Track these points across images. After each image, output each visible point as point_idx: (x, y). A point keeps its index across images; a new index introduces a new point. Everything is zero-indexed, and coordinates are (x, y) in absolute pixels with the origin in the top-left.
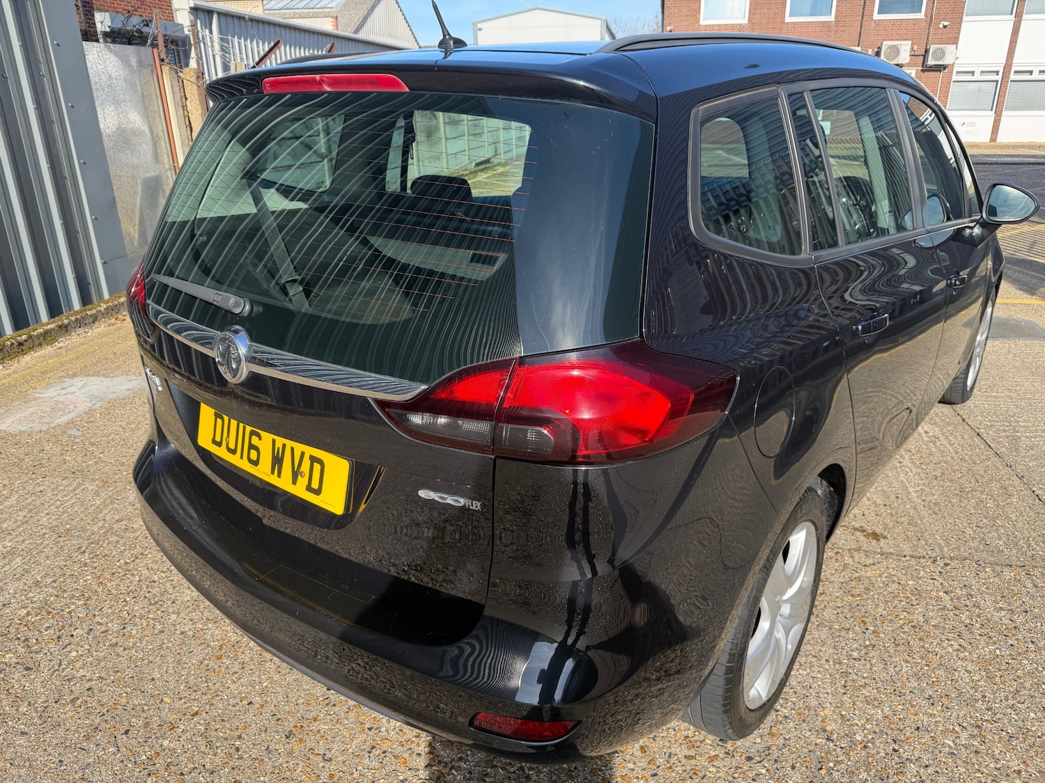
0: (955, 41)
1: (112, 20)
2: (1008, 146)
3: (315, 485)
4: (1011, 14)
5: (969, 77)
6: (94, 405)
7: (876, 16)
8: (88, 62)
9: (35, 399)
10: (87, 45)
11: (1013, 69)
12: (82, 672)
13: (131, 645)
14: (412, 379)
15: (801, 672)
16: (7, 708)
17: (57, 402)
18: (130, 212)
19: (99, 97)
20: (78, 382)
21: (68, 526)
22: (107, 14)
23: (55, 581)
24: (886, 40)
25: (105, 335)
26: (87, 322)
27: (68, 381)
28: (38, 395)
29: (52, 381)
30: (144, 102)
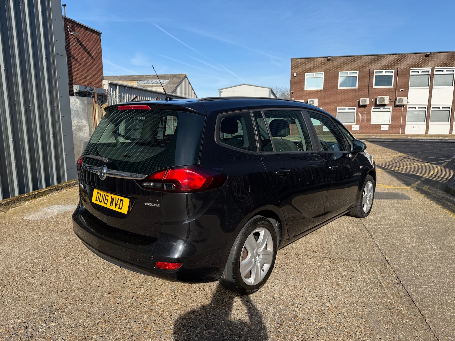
0: (407, 96)
1: (80, 89)
2: (433, 136)
3: (121, 207)
4: (428, 86)
5: (414, 110)
6: (59, 213)
7: (374, 87)
8: (70, 102)
9: (39, 211)
10: (70, 97)
11: (431, 107)
12: (49, 278)
13: (65, 273)
14: (144, 174)
15: (272, 283)
16: (26, 286)
17: (46, 212)
18: (78, 153)
19: (73, 114)
20: (55, 207)
21: (47, 244)
22: (78, 86)
23: (42, 258)
24: (379, 96)
25: (65, 193)
26: (59, 189)
27: (51, 206)
28: (40, 210)
29: (45, 206)
30: (88, 115)
